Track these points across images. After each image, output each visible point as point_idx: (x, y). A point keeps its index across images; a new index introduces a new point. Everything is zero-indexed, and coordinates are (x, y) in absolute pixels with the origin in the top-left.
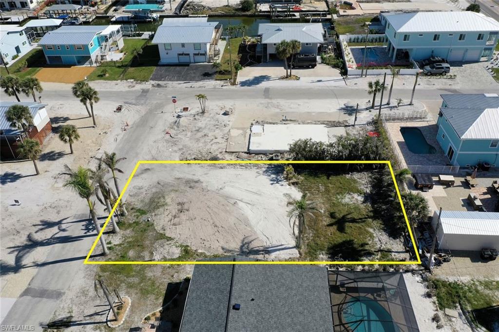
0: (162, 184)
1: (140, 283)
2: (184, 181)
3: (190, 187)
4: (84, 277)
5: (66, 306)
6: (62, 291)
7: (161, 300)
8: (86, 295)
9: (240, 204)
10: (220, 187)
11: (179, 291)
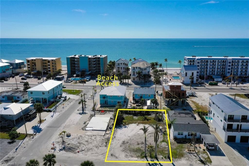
0: (124, 150)
1: (179, 149)
2: (122, 145)
3: (127, 143)
4: (181, 161)
5: (194, 162)
6: (189, 164)
7: (184, 144)
8: (189, 159)
9: (138, 133)
10: (128, 137)
11: (180, 141)
